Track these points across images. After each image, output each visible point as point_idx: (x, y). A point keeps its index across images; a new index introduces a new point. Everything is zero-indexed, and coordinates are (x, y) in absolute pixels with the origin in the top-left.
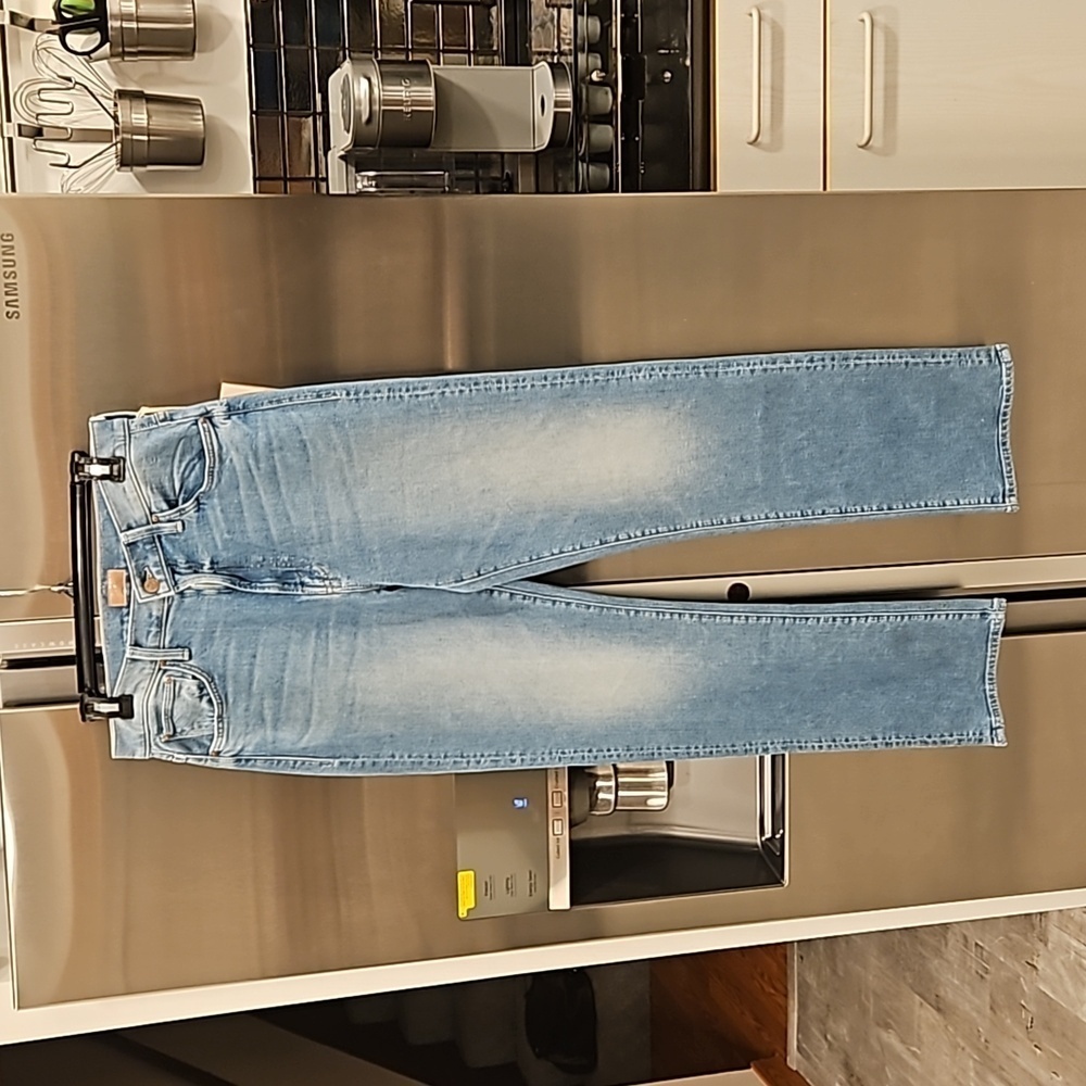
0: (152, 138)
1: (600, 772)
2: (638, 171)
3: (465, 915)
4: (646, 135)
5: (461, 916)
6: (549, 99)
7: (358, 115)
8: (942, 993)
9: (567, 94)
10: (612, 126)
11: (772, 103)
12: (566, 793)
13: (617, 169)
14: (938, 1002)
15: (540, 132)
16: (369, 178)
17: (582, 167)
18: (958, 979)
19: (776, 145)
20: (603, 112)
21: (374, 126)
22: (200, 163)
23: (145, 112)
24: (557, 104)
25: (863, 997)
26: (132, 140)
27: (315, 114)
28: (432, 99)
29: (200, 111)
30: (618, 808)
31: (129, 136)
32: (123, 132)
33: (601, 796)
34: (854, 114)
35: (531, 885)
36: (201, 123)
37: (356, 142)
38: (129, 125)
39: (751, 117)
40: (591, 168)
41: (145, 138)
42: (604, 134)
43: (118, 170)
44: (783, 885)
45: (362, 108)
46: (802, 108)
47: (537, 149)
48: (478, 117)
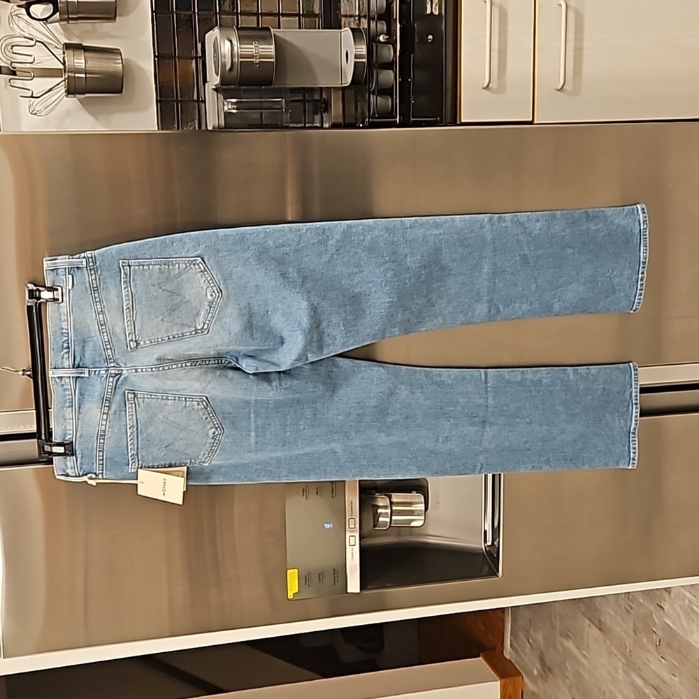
0: (88, 75)
1: (380, 504)
2: (410, 101)
3: (292, 597)
4: (416, 76)
5: (289, 598)
6: (351, 53)
7: (224, 65)
8: (603, 619)
9: (363, 50)
10: (393, 70)
11: (499, 61)
12: (358, 520)
13: (396, 100)
14: (600, 625)
15: (345, 76)
16: (233, 104)
17: (373, 98)
18: (613, 611)
19: (501, 89)
20: (387, 61)
21: (234, 73)
22: (120, 92)
23: (83, 58)
24: (356, 57)
25: (553, 618)
26: (75, 77)
27: (196, 58)
28: (273, 53)
29: (120, 58)
30: (392, 525)
31: (73, 75)
32: (69, 72)
33: (381, 519)
34: (554, 68)
35: (335, 578)
36: (121, 65)
37: (223, 82)
38: (73, 67)
39: (485, 71)
40: (378, 98)
41: (83, 76)
42: (388, 77)
43: (66, 96)
44: (498, 577)
45: (226, 60)
46: (519, 64)
47: (343, 85)
48: (304, 64)
